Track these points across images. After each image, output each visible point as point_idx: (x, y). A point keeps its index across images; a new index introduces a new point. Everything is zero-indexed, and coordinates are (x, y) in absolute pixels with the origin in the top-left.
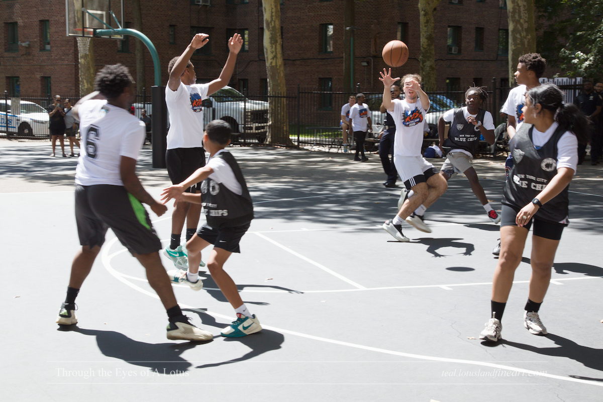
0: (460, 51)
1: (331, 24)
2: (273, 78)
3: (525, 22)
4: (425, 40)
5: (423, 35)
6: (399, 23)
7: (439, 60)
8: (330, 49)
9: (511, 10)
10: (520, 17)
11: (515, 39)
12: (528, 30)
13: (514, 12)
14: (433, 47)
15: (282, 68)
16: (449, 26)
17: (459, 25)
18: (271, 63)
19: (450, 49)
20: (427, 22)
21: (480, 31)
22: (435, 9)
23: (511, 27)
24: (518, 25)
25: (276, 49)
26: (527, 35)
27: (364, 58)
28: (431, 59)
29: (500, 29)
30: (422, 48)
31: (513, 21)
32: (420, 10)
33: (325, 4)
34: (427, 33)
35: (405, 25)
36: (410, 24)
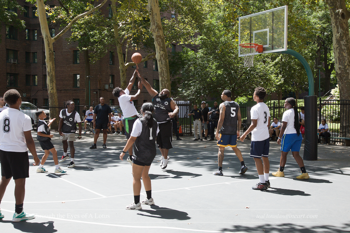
1: (79, 74)
2: (51, 98)
3: (166, 77)
4: (123, 83)
6: (110, 75)
8: (78, 85)
9: (160, 72)
10: (164, 75)
11: (162, 84)
12: (167, 81)
15: (56, 94)
18: (51, 91)
20: (123, 75)
22: (127, 70)
23: (160, 79)
24: (163, 78)
25: (53, 85)
26: (167, 83)
27: (95, 90)
29: (154, 80)
31: (161, 77)
32: (120, 70)
33: (76, 65)
34: (123, 80)
35: (113, 76)
36: (115, 76)
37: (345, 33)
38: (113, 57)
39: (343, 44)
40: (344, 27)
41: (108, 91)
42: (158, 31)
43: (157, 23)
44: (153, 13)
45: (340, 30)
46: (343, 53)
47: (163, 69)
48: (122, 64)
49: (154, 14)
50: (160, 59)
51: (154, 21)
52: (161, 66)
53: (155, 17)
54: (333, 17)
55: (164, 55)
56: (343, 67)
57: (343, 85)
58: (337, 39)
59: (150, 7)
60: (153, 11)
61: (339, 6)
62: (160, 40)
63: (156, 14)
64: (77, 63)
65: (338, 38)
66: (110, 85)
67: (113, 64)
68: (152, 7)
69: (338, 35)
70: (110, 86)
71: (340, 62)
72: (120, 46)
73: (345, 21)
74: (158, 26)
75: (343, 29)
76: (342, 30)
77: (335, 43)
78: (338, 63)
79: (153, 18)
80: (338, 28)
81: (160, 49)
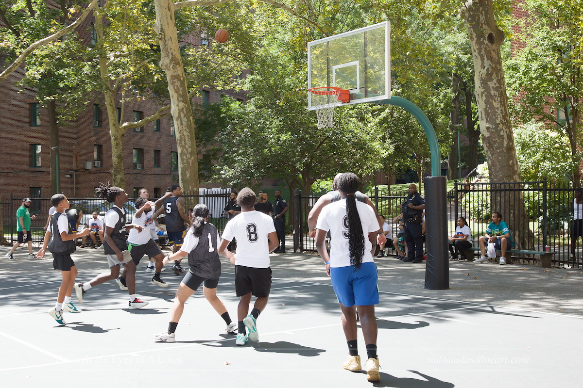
0: (143, 168)
1: (39, 144)
3: (189, 147)
4: (116, 159)
5: (114, 155)
6: (95, 145)
7: (127, 173)
8: (39, 164)
9: (179, 138)
10: (185, 144)
11: (182, 159)
12: (191, 153)
13: (181, 140)
14: (122, 164)
16: (134, 149)
17: (142, 148)
19: (136, 166)
20: (117, 145)
21: (157, 152)
22: (123, 135)
23: (179, 151)
24: (185, 150)
26: (191, 157)
27: (68, 171)
28: (121, 173)
29: (172, 152)
30: (113, 165)
31: (181, 146)
32: (112, 136)
33: (34, 128)
34: (117, 154)
35: (100, 147)
36: (104, 147)
37: (496, 67)
38: (99, 113)
39: (493, 87)
40: (493, 57)
41: (91, 173)
42: (174, 67)
43: (172, 54)
44: (164, 38)
45: (487, 63)
46: (493, 102)
47: (185, 133)
48: (114, 125)
49: (166, 39)
50: (179, 117)
51: (167, 51)
52: (180, 127)
53: (169, 43)
54: (475, 41)
55: (184, 110)
56: (494, 126)
57: (494, 157)
58: (481, 78)
59: (160, 27)
60: (166, 32)
61: (483, 22)
62: (178, 83)
63: (171, 38)
64: (36, 125)
65: (484, 76)
66: (95, 162)
67: (100, 125)
68: (163, 27)
69: (484, 71)
70: (95, 164)
71: (488, 117)
72: (111, 94)
73: (494, 47)
74: (173, 59)
75: (492, 61)
76: (489, 62)
77: (479, 85)
78: (485, 120)
79: (165, 45)
80: (484, 59)
81: (178, 100)
